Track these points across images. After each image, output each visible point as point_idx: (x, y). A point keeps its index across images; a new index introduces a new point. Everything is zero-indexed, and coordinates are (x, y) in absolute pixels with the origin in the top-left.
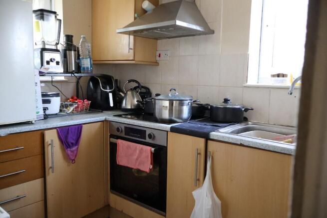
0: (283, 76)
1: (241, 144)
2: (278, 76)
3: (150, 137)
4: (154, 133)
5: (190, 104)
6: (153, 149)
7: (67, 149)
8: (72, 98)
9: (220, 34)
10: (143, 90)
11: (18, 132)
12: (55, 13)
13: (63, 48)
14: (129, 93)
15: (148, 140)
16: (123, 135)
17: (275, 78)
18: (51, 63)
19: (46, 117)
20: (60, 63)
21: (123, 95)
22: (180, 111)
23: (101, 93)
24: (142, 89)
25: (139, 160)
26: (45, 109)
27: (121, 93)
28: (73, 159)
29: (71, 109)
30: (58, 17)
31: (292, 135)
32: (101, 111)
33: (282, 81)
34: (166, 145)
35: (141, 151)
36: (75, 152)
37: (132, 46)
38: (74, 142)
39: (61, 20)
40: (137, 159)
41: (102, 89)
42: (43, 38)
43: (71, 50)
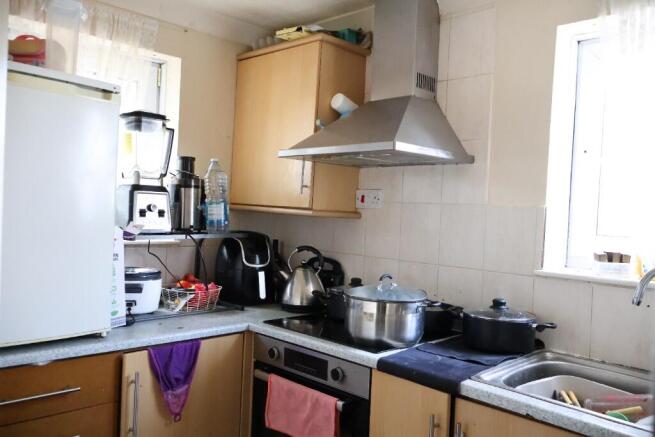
0: (622, 258)
1: (528, 415)
2: (610, 257)
3: (335, 374)
4: (343, 368)
5: (420, 309)
6: (340, 404)
7: (166, 391)
8: (186, 278)
9: (486, 164)
10: (328, 267)
11: (73, 355)
12: (163, 118)
13: (176, 182)
14: (299, 272)
15: (331, 382)
16: (281, 365)
17: (602, 263)
18: (148, 213)
19: (131, 320)
20: (166, 214)
21: (286, 276)
22: (400, 325)
23: (243, 271)
24: (326, 264)
25: (310, 425)
26: (130, 304)
27: (282, 273)
28: (177, 411)
29: (183, 302)
30: (169, 125)
31: (644, 397)
32: (240, 307)
33: (619, 271)
34: (367, 397)
35: (316, 404)
36: (183, 398)
37: (308, 181)
38: (182, 377)
39: (173, 130)
40: (307, 421)
41: (245, 262)
42: (137, 165)
43: (190, 186)
